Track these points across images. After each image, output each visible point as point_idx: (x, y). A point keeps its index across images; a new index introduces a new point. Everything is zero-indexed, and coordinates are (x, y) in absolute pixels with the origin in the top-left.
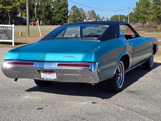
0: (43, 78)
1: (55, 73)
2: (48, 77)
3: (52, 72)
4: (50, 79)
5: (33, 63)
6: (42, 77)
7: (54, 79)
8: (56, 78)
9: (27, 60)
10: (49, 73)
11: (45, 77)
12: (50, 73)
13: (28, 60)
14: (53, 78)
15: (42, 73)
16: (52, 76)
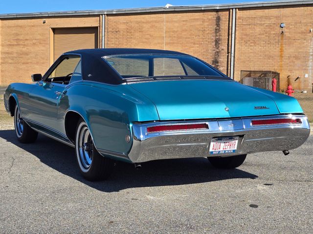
0: (212, 152)
1: (237, 139)
2: (222, 149)
3: (232, 139)
4: (225, 151)
7: (232, 151)
8: (236, 148)
11: (216, 150)
12: (228, 141)
16: (229, 147)
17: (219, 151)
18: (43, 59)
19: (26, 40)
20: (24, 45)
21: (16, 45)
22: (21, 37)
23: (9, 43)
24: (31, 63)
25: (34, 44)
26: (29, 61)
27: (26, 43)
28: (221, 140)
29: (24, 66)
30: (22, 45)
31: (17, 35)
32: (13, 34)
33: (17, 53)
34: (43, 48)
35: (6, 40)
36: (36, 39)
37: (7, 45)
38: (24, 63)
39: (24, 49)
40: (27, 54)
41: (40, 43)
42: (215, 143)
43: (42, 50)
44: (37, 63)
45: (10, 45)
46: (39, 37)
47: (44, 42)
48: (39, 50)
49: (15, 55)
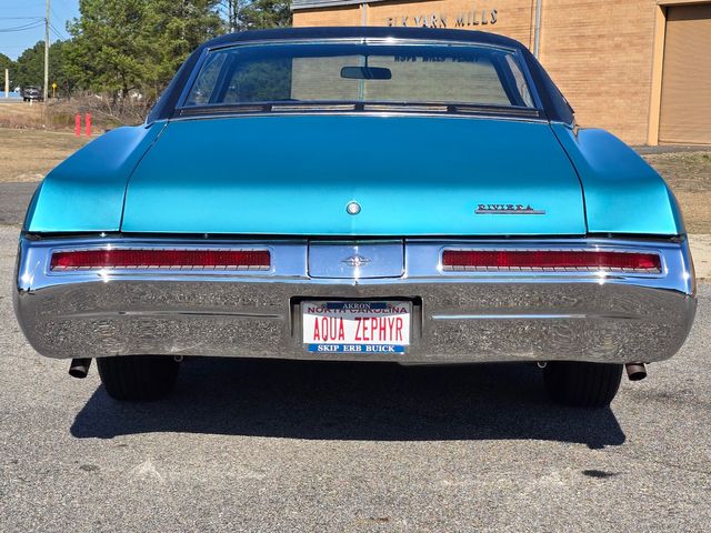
0: (314, 347)
1: (404, 311)
2: (349, 339)
3: (383, 307)
4: (364, 347)
5: (268, 253)
6: (308, 338)
7: (391, 349)
8: (406, 341)
9: (200, 236)
10: (361, 315)
11: (329, 341)
12: (369, 314)
13: (212, 236)
14: (388, 342)
15: (311, 311)
16: (376, 332)
17: (341, 346)
18: (636, 82)
19: (600, 36)
20: (595, 50)
21: (577, 50)
22: (588, 31)
23: (560, 46)
24: (607, 93)
25: (617, 46)
26: (603, 88)
27: (598, 45)
28: (340, 307)
29: (590, 101)
30: (589, 49)
31: (581, 24)
32: (571, 25)
33: (576, 69)
34: (639, 57)
35: (554, 38)
36: (622, 35)
37: (558, 51)
38: (590, 95)
39: (594, 60)
40: (599, 71)
41: (632, 45)
42: (320, 318)
43: (634, 61)
44: (621, 94)
45: (563, 50)
46: (630, 29)
47: (641, 40)
48: (627, 62)
49: (572, 75)
